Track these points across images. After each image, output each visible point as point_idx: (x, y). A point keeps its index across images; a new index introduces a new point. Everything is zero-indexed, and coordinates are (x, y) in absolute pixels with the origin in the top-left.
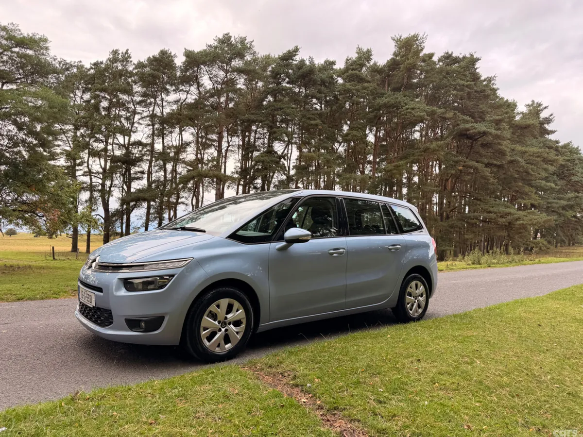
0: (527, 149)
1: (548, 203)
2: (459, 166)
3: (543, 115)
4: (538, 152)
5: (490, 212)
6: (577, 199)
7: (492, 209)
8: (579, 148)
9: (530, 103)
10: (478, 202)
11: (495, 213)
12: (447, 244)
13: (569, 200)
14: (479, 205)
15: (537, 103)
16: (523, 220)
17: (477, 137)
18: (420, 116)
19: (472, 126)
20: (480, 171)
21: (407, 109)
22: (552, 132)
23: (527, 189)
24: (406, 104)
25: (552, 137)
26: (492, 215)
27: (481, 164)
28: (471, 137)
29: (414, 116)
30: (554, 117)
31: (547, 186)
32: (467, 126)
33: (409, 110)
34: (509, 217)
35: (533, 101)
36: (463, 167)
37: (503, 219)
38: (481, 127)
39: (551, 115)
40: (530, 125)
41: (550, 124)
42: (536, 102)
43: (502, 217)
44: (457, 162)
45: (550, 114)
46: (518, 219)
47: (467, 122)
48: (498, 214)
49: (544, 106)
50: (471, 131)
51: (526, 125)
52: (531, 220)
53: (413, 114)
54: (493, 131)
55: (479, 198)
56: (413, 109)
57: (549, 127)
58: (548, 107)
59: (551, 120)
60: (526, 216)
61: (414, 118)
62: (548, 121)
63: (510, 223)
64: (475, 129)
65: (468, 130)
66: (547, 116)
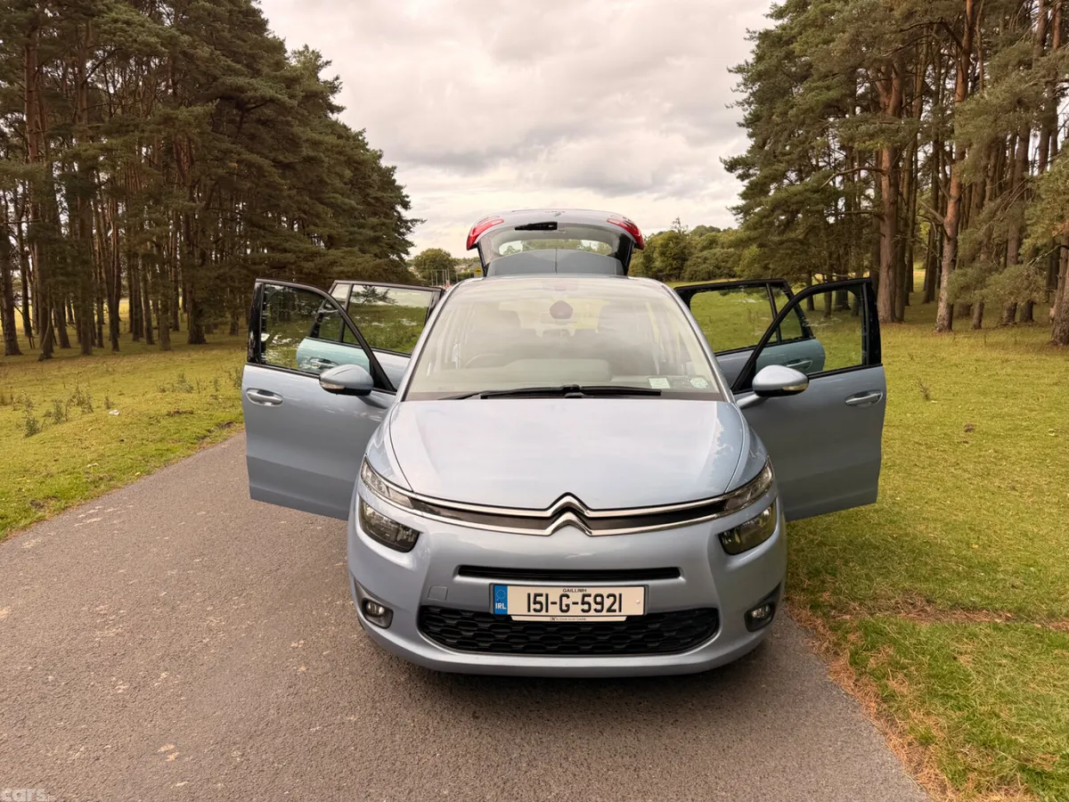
0: (321, 138)
1: (351, 233)
2: (231, 161)
3: (325, 75)
4: (338, 146)
5: (285, 251)
6: (383, 228)
7: (287, 245)
8: (366, 141)
9: (301, 49)
10: (262, 232)
11: (295, 252)
12: (218, 312)
13: (373, 228)
14: (264, 237)
15: (313, 51)
16: (341, 265)
17: (250, 106)
18: (147, 44)
19: (249, 83)
20: (267, 174)
21: (116, 21)
22: (339, 109)
23: (320, 208)
24: (110, 10)
25: (340, 118)
26: (290, 257)
27: (267, 161)
28: (241, 106)
29: (135, 41)
30: (341, 83)
31: (346, 204)
32: (241, 81)
33: (119, 25)
34: (318, 260)
35: (306, 47)
36: (237, 162)
37: (310, 263)
38: (264, 88)
39: (337, 78)
40: (317, 93)
41: (336, 95)
42: (311, 50)
43: (306, 260)
44: (226, 152)
45: (335, 76)
46: (333, 263)
47: (237, 73)
48: (301, 255)
49: (324, 59)
50: (250, 94)
51: (312, 92)
52: (353, 265)
53: (131, 36)
54: (285, 98)
55: (261, 223)
56: (128, 23)
57: (335, 100)
58: (330, 62)
59: (337, 88)
60: (342, 258)
61: (135, 46)
62: (333, 88)
63: (321, 270)
64: (256, 90)
65: (241, 89)
66: (330, 79)
